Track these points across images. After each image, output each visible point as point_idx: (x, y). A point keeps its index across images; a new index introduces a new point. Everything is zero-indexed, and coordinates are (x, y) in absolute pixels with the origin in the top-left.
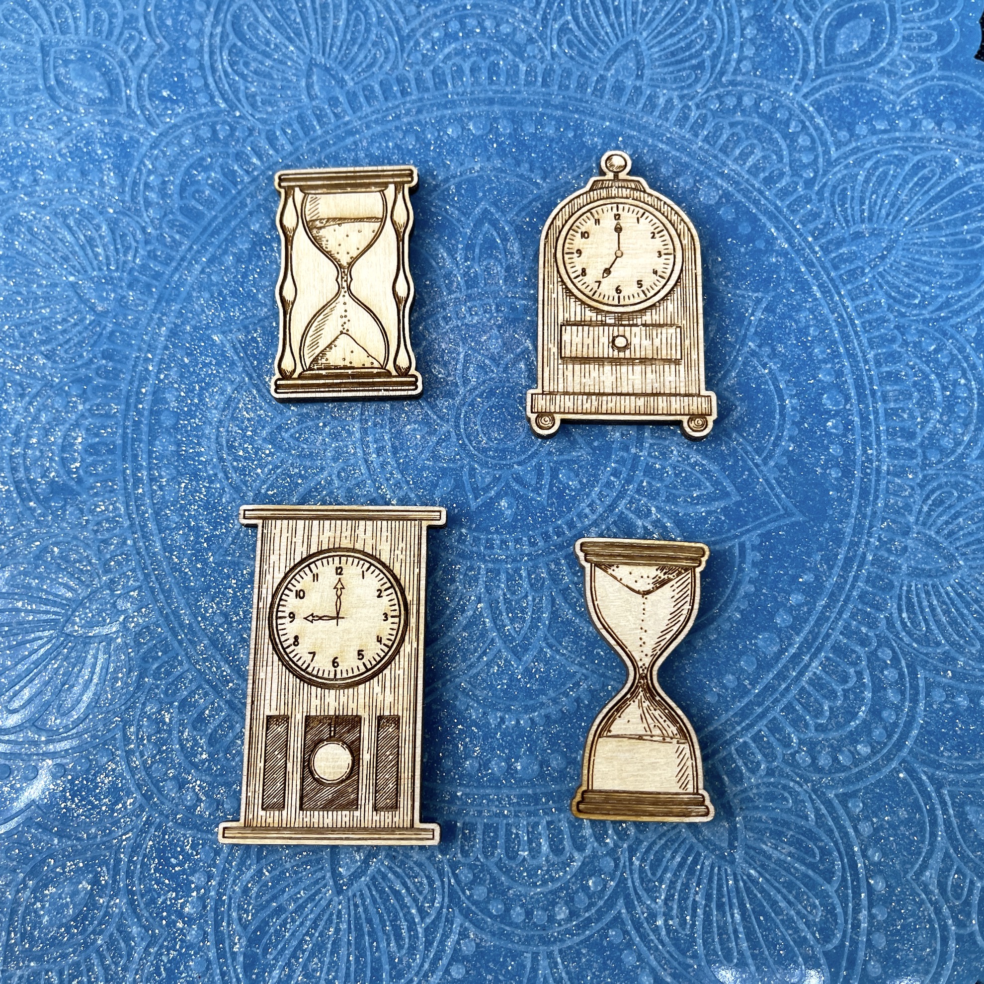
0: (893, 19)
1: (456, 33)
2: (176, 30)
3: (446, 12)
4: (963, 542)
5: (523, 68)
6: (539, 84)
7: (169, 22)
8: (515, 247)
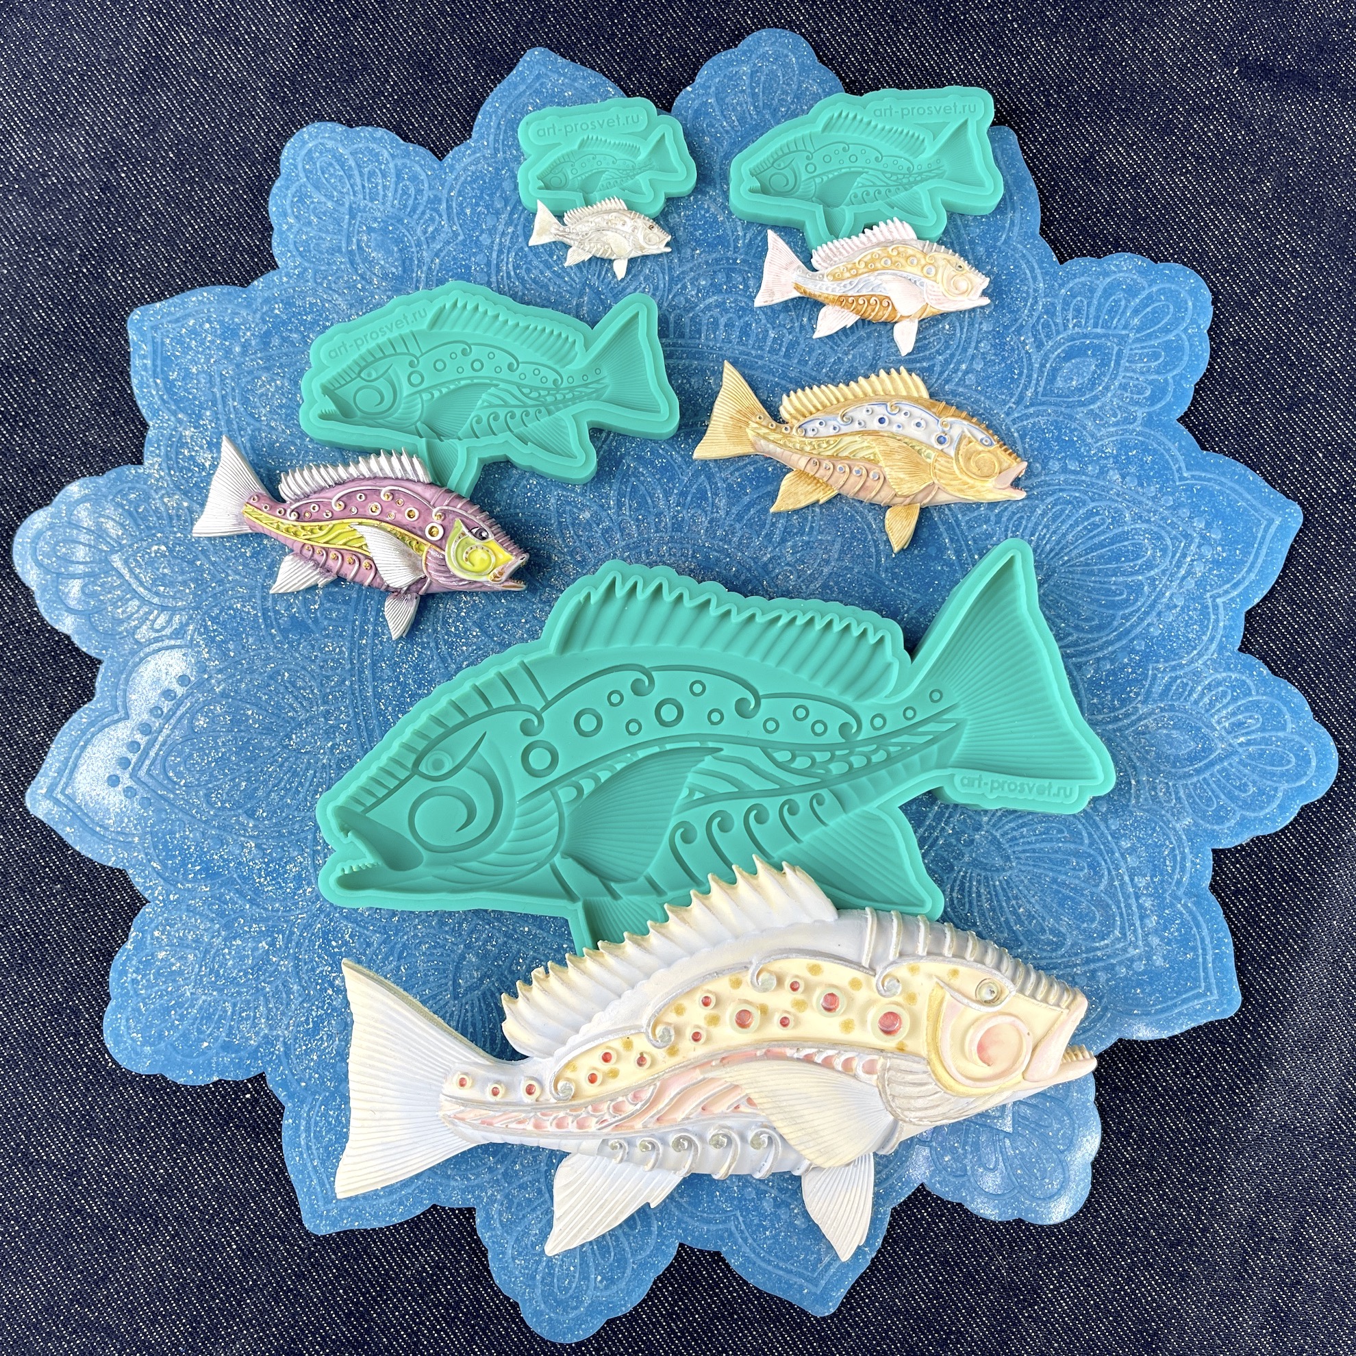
0: (1118, 363)
1: (721, 285)
2: (472, 221)
3: (717, 261)
4: (1020, 849)
5: (772, 335)
6: (782, 353)
7: (468, 211)
8: (722, 503)
